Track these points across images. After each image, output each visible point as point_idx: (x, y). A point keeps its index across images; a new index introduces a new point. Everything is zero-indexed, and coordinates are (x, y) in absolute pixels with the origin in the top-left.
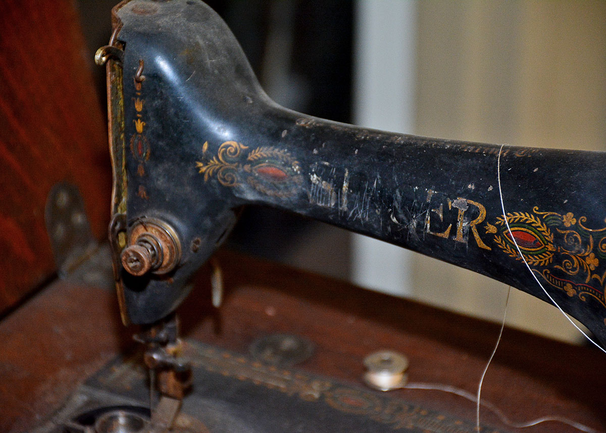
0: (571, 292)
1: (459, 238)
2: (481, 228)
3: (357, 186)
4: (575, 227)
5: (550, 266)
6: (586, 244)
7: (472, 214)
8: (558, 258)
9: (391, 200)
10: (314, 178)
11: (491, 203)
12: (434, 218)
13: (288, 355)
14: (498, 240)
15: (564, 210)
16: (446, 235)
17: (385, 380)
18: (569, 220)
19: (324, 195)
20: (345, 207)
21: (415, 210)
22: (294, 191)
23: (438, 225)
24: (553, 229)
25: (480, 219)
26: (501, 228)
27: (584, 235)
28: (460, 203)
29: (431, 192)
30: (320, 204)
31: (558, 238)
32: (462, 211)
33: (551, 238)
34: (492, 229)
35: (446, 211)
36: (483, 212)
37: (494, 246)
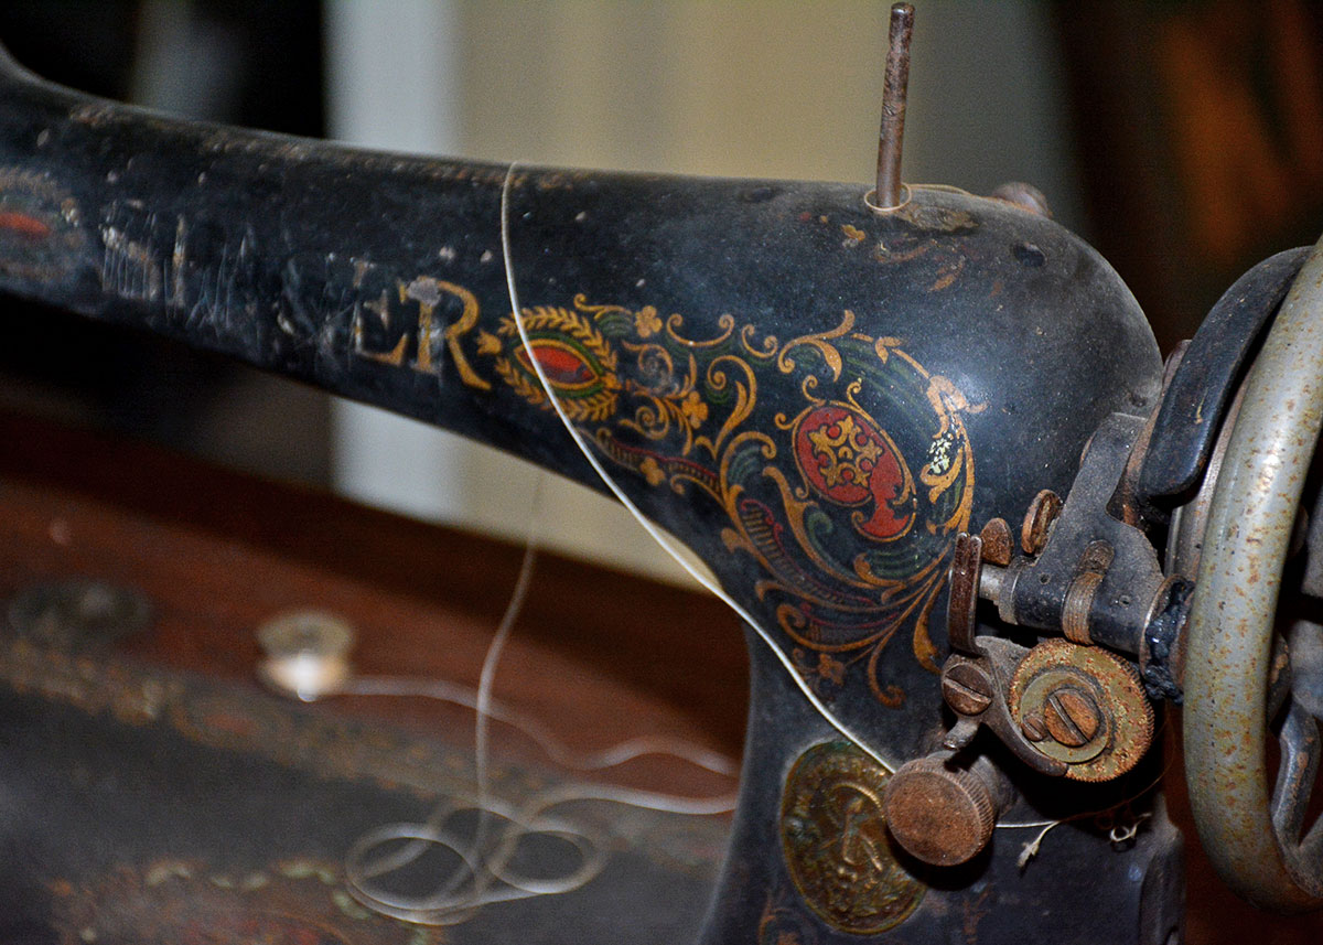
0: (655, 475)
1: (425, 364)
2: (469, 342)
3: (204, 254)
4: (661, 338)
5: (611, 421)
6: (681, 372)
7: (448, 313)
8: (627, 404)
9: (277, 284)
10: (111, 235)
11: (488, 285)
12: (371, 322)
14: (504, 368)
15: (638, 300)
16: (396, 357)
18: (648, 321)
19: (138, 280)
20: (179, 299)
21: (330, 305)
22: (68, 265)
23: (380, 338)
24: (615, 343)
25: (465, 324)
26: (511, 341)
27: (679, 354)
28: (423, 289)
29: (364, 266)
30: (127, 293)
31: (627, 361)
32: (429, 305)
33: (611, 362)
34: (490, 344)
35: (395, 306)
36: (472, 309)
37: (497, 380)
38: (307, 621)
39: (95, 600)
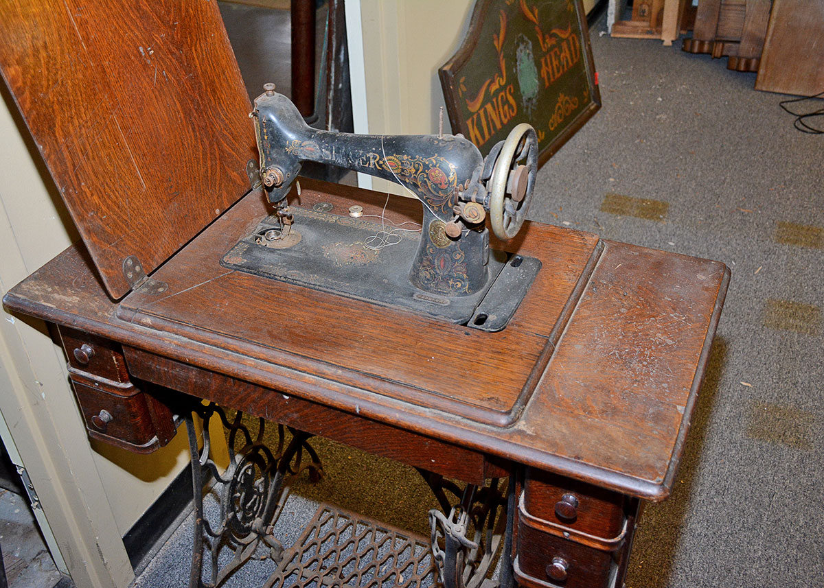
0: (408, 181)
1: (371, 166)
2: (378, 162)
3: (337, 152)
4: (407, 160)
5: (400, 173)
6: (411, 165)
7: (375, 158)
8: (403, 170)
9: (348, 155)
10: (323, 150)
11: (380, 153)
12: (363, 160)
13: (325, 209)
14: (383, 166)
15: (404, 154)
16: (367, 165)
17: (356, 215)
18: (405, 157)
19: (328, 156)
20: (334, 159)
21: (357, 158)
22: (318, 155)
23: (364, 163)
24: (401, 161)
25: (377, 160)
26: (384, 162)
27: (410, 162)
28: (371, 155)
29: (361, 152)
30: (326, 159)
31: (402, 163)
32: (371, 157)
33: (400, 164)
34: (381, 162)
35: (366, 158)
36: (378, 157)
37: (382, 168)
38: (356, 207)
39: (325, 205)
